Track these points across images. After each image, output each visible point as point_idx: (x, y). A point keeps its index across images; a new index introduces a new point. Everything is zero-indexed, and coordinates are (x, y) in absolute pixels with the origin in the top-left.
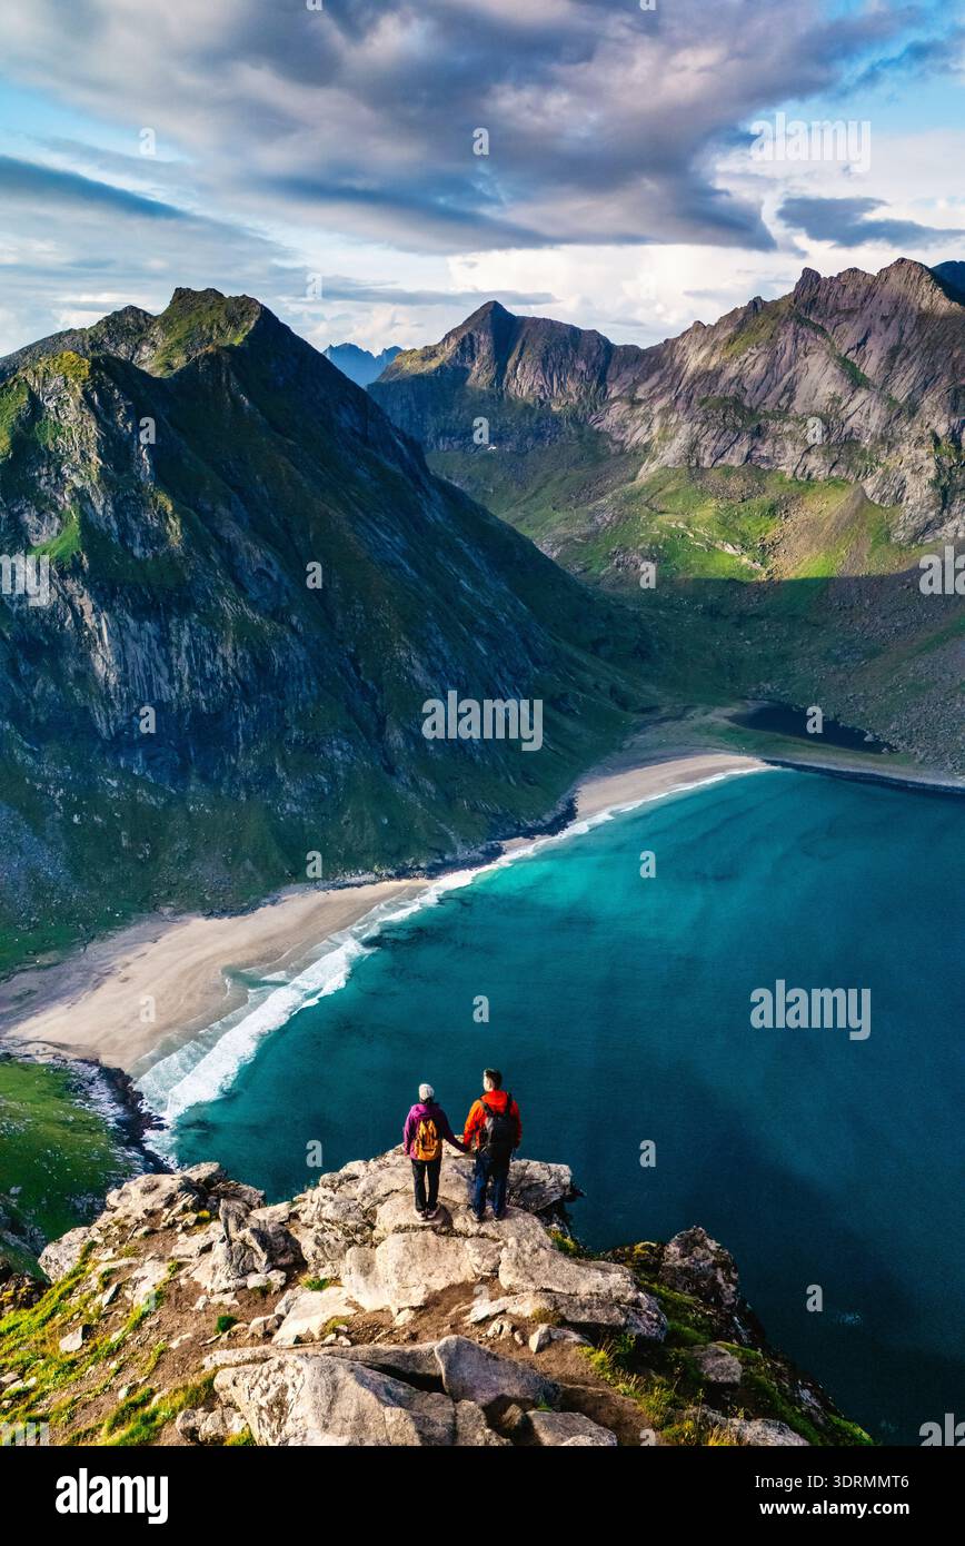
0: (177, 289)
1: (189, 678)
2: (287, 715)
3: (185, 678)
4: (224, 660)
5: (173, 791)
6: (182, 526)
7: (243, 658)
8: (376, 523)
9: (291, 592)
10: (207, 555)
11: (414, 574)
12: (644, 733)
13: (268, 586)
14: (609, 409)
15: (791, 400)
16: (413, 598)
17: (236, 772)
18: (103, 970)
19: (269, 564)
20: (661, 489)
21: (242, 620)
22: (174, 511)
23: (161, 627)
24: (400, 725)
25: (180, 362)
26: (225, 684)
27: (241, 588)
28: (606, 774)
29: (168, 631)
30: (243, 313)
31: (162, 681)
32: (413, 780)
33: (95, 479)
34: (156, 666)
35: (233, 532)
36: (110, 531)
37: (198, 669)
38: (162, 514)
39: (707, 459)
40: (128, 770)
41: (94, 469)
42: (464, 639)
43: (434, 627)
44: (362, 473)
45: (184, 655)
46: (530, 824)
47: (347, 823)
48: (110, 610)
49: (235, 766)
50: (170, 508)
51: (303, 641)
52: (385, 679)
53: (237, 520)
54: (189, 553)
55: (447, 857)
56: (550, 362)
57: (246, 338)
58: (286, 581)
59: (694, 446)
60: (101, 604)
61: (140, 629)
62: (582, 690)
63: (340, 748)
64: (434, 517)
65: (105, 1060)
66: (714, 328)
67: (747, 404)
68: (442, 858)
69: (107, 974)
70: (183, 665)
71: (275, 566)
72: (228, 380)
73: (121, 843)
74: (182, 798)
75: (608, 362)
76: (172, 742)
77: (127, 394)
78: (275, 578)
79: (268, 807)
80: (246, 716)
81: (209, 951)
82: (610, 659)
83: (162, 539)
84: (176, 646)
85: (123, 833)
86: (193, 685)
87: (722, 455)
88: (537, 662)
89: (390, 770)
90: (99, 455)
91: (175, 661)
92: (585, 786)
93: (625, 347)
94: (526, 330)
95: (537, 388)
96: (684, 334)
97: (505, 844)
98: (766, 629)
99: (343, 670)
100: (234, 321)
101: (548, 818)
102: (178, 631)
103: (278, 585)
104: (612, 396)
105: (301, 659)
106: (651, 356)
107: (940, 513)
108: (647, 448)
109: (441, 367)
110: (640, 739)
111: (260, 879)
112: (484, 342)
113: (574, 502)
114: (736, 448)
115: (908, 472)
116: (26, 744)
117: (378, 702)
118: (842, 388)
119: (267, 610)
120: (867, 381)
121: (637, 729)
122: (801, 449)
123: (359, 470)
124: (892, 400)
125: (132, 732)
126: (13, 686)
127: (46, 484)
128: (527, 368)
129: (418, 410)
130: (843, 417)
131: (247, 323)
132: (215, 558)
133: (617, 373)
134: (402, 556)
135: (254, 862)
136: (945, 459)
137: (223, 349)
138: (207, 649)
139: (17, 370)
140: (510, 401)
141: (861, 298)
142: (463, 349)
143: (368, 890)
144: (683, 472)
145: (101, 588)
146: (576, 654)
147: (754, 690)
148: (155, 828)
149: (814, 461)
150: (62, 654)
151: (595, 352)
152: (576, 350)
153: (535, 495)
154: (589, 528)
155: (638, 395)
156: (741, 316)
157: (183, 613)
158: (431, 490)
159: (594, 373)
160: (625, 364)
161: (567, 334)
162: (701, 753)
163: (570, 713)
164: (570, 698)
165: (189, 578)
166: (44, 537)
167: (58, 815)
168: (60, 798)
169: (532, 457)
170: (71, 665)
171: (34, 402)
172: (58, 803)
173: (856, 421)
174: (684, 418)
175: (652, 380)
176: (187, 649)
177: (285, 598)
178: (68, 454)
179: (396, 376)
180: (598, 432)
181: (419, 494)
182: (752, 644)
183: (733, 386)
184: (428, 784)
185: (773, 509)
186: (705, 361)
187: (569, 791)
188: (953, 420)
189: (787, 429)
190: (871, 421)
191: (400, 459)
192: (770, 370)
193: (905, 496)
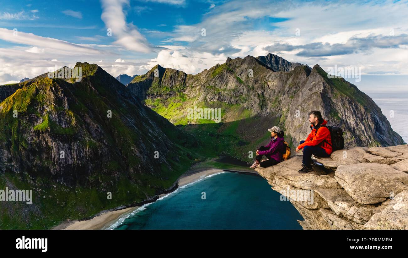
0: (77, 62)
1: (76, 158)
2: (102, 166)
3: (75, 158)
4: (86, 152)
5: (72, 187)
6: (75, 119)
7: (91, 152)
8: (127, 116)
9: (104, 134)
10: (82, 126)
11: (137, 129)
12: (195, 165)
13: (98, 133)
14: (186, 89)
15: (227, 86)
16: (136, 135)
19: (98, 128)
20: (198, 107)
21: (91, 142)
22: (73, 116)
23: (69, 145)
24: (132, 167)
26: (86, 159)
27: (91, 134)
28: (186, 176)
29: (71, 146)
30: (93, 68)
31: (69, 159)
32: (136, 180)
33: (53, 109)
34: (67, 155)
35: (89, 121)
36: (56, 121)
37: (79, 155)
38: (70, 117)
39: (209, 100)
40: (59, 183)
41: (53, 106)
42: (149, 144)
43: (141, 141)
44: (124, 105)
45: (75, 152)
46: (166, 190)
47: (118, 193)
48: (56, 141)
49: (88, 180)
50: (73, 115)
51: (107, 147)
52: (128, 155)
53: (90, 117)
54: (77, 126)
55: (144, 200)
56: (172, 78)
57: (94, 74)
58: (103, 132)
59: (206, 97)
60: (53, 140)
61: (63, 145)
62: (180, 155)
63: (116, 174)
64: (143, 114)
66: (209, 71)
67: (217, 87)
70: (75, 154)
71: (100, 128)
72: (89, 83)
73: (57, 202)
74: (74, 189)
75: (186, 78)
76: (71, 175)
77: (62, 87)
78: (100, 131)
79: (97, 190)
80: (91, 166)
82: (187, 147)
83: (70, 122)
84: (73, 149)
85: (57, 200)
86: (77, 159)
87: (212, 99)
88: (169, 149)
89: (130, 178)
90: (54, 103)
91: (73, 153)
92: (181, 179)
93: (189, 75)
94: (166, 71)
95: (169, 84)
96: (202, 72)
97: (160, 196)
98: (224, 139)
99: (118, 153)
100: (91, 70)
101: (171, 188)
102: (74, 146)
103: (101, 133)
104: (187, 86)
105: (106, 151)
106: (195, 77)
107: (261, 111)
108: (195, 97)
109: (146, 79)
110: (194, 167)
111: (95, 209)
113: (179, 110)
114: (215, 97)
115: (253, 102)
116: (31, 178)
117: (127, 161)
118: (238, 84)
119: (97, 139)
120: (243, 82)
121: (194, 164)
122: (229, 97)
123: (123, 104)
124: (249, 86)
125: (61, 173)
126: (28, 162)
127: (39, 110)
128: (167, 79)
129: (141, 89)
130: (238, 90)
131: (94, 70)
132: (84, 127)
133: (188, 81)
134: (134, 125)
135: (93, 205)
136: (261, 99)
137: (89, 76)
138: (81, 150)
139: (34, 82)
140: (163, 87)
141: (240, 64)
142: (151, 75)
143: (123, 210)
144: (204, 103)
145: (53, 136)
146: (179, 146)
147: (221, 153)
148: (66, 198)
149: (233, 100)
150: (42, 153)
151: (182, 76)
152: (178, 75)
153: (170, 108)
154: (182, 116)
155: (193, 86)
156: (215, 68)
157: (75, 141)
158: (142, 109)
159: (183, 81)
160: (190, 79)
161: (176, 72)
162: (209, 169)
163: (177, 161)
164: (177, 157)
165: (77, 132)
166: (38, 124)
167: (39, 196)
168: (40, 191)
169: (169, 100)
170: (44, 156)
171: (37, 90)
172: (39, 193)
173: (241, 91)
174: (203, 90)
175: (196, 82)
176: (76, 150)
177: (103, 136)
178: (46, 102)
179: (135, 82)
180: (184, 94)
181: (139, 109)
182: (221, 142)
183: (214, 83)
184: (140, 181)
185: (224, 111)
186: (207, 78)
187: (177, 181)
188: (262, 91)
189: (226, 93)
190: (244, 91)
191: (134, 101)
192: (222, 79)
193: (253, 107)
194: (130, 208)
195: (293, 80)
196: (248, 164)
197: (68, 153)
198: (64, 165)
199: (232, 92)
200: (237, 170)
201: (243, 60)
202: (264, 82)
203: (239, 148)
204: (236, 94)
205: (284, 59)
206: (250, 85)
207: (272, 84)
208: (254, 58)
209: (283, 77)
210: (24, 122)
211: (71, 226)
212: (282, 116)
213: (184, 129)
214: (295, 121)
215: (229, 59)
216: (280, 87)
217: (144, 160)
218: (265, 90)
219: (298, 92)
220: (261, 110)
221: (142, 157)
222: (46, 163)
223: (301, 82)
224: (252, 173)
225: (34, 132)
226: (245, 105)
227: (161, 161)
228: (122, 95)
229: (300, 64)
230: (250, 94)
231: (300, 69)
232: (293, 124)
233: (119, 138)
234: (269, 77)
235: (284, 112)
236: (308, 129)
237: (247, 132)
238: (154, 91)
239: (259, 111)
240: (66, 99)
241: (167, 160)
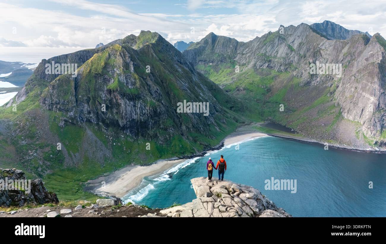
0: (141, 31)
2: (160, 122)
3: (139, 114)
4: (147, 110)
5: (135, 138)
6: (139, 81)
7: (151, 110)
8: (182, 81)
9: (162, 95)
10: (144, 88)
11: (190, 92)
12: (241, 128)
13: (157, 94)
14: (237, 56)
15: (277, 54)
16: (189, 97)
17: (149, 134)
18: (118, 177)
19: (158, 89)
20: (248, 74)
21: (151, 102)
23: (134, 103)
24: (185, 125)
25: (141, 46)
26: (147, 115)
27: (152, 95)
28: (231, 137)
29: (136, 104)
30: (155, 36)
31: (134, 114)
32: (187, 137)
33: (121, 72)
35: (150, 83)
36: (124, 82)
37: (141, 112)
38: (135, 79)
39: (258, 67)
40: (126, 133)
41: (122, 70)
45: (139, 109)
46: (213, 148)
47: (172, 146)
48: (124, 99)
50: (137, 78)
51: (164, 106)
53: (151, 80)
54: (141, 87)
55: (194, 154)
56: (224, 45)
57: (155, 41)
58: (161, 93)
59: (255, 65)
60: (121, 98)
61: (129, 103)
63: (172, 130)
64: (195, 79)
65: (117, 196)
66: (260, 38)
67: (267, 55)
68: (193, 155)
69: (119, 178)
70: (138, 111)
71: (159, 90)
72: (151, 50)
73: (124, 149)
74: (137, 140)
75: (237, 45)
76: (135, 128)
77: (129, 53)
78: (159, 93)
79: (156, 142)
80: (151, 122)
81: (141, 173)
82: (234, 111)
83: (135, 84)
84: (137, 107)
85: (124, 147)
86: (140, 115)
87: (262, 66)
88: (217, 111)
89: (182, 135)
90: (123, 66)
91: (136, 110)
92: (227, 140)
93: (241, 42)
94: (219, 38)
95: (221, 51)
96: (254, 39)
97: (207, 152)
98: (270, 105)
99: (173, 112)
100: (153, 38)
101: (217, 146)
102: (138, 104)
104: (238, 53)
105: (164, 110)
106: (247, 44)
108: (245, 64)
109: (200, 46)
110: (240, 129)
111: (153, 158)
112: (210, 41)
113: (228, 76)
114: (265, 65)
115: (303, 70)
116: (105, 128)
117: (180, 120)
118: (289, 51)
119: (157, 99)
120: (294, 50)
121: (239, 127)
122: (279, 65)
123: (179, 69)
125: (127, 125)
126: (102, 115)
127: (111, 72)
128: (219, 46)
129: (195, 56)
130: (289, 58)
131: (156, 38)
132: (146, 88)
133: (239, 48)
134: (187, 88)
137: (151, 44)
138: (144, 108)
139: (107, 48)
140: (215, 54)
141: (293, 31)
142: (205, 43)
143: (176, 161)
144: (253, 70)
145: (122, 95)
146: (227, 110)
147: (267, 118)
148: (131, 146)
149: (282, 68)
150: (113, 108)
151: (234, 43)
152: (230, 43)
153: (220, 74)
154: (231, 82)
155: (244, 53)
156: (266, 35)
157: (139, 100)
158: (195, 74)
159: (234, 48)
160: (241, 46)
161: (228, 39)
162: (253, 133)
163: (224, 123)
164: (224, 120)
165: (140, 93)
166: (110, 84)
167: (111, 143)
168: (111, 139)
169: (220, 66)
170: (115, 111)
171: (109, 55)
172: (111, 140)
173: (292, 59)
174: (253, 58)
175: (247, 49)
176: (139, 108)
177: (161, 97)
178: (116, 66)
179: (190, 48)
180: (235, 61)
181: (192, 75)
182: (267, 108)
183: (264, 51)
184: (191, 138)
185: (272, 78)
186: (258, 45)
187: (223, 140)
188: (314, 59)
189: (276, 60)
190: (295, 59)
191: (188, 67)
192: (273, 47)
193: (303, 76)
194: (182, 160)
195: (349, 49)
196: (292, 130)
197: (133, 110)
198: (129, 119)
199: (282, 60)
200: (281, 135)
201: (296, 27)
202: (316, 50)
203: (285, 115)
204: (286, 62)
205: (341, 27)
206: (302, 53)
207: (324, 52)
208: (308, 25)
209: (338, 45)
210: (100, 82)
211: (134, 169)
212: (333, 85)
213: (233, 94)
214: (347, 92)
216: (334, 56)
217: (195, 120)
218: (316, 59)
219: (353, 61)
220: (311, 78)
221: (194, 117)
222: (116, 117)
223: (358, 51)
224: (296, 139)
225: (107, 90)
226: (295, 73)
227: (209, 121)
228: (178, 61)
229: (359, 32)
230: (301, 62)
231: (357, 38)
232: (344, 94)
233: (175, 100)
234: (322, 45)
235: (335, 81)
236: (359, 100)
237: (294, 100)
238: (207, 57)
239: (309, 80)
240: (132, 63)
241: (215, 122)
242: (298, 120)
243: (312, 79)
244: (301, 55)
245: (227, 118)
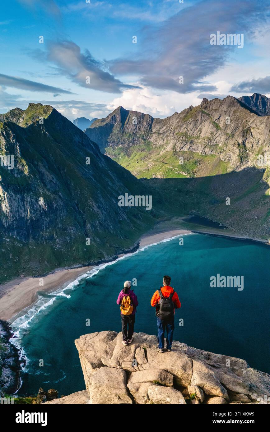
0: (30, 103)
2: (58, 221)
3: (29, 211)
4: (40, 205)
5: (25, 242)
6: (28, 168)
7: (45, 205)
8: (84, 167)
9: (60, 186)
10: (35, 176)
11: (95, 181)
12: (160, 224)
13: (53, 185)
14: (152, 136)
15: (200, 133)
16: (94, 188)
17: (43, 237)
19: (53, 178)
20: (166, 157)
21: (45, 194)
22: (26, 164)
23: (22, 196)
24: (90, 223)
25: (30, 123)
26: (40, 212)
27: (45, 185)
28: (148, 235)
29: (24, 197)
30: (48, 110)
31: (22, 211)
32: (93, 238)
34: (20, 207)
35: (43, 170)
37: (32, 208)
38: (23, 165)
39: (178, 149)
40: (12, 236)
42: (109, 199)
43: (100, 195)
44: (81, 153)
45: (28, 204)
46: (126, 250)
47: (74, 250)
48: (8, 192)
49: (42, 235)
51: (62, 200)
52: (86, 210)
53: (44, 166)
54: (30, 176)
57: (48, 117)
58: (58, 183)
59: (175, 146)
60: (5, 190)
61: (16, 197)
63: (73, 230)
64: (102, 165)
65: (2, 318)
66: (180, 114)
67: (189, 134)
68: (101, 260)
69: (4, 294)
70: (28, 207)
71: (55, 179)
72: (43, 128)
73: (10, 256)
74: (27, 244)
75: (152, 123)
76: (25, 228)
77: (13, 132)
78: (55, 182)
79: (52, 246)
80: (46, 221)
81: (33, 287)
83: (23, 172)
84: (26, 201)
85: (10, 254)
86: (31, 212)
87: (182, 148)
89: (87, 235)
90: (5, 149)
91: (26, 206)
92: (142, 239)
93: (157, 119)
94: (129, 114)
95: (133, 130)
96: (172, 116)
97: (119, 255)
98: (194, 195)
99: (73, 207)
100: (45, 112)
101: (131, 248)
102: (27, 197)
103: (56, 184)
104: (153, 132)
105: (62, 204)
106: (163, 121)
107: (240, 164)
108: (162, 146)
109: (106, 124)
110: (158, 226)
111: (49, 267)
112: (118, 117)
113: (143, 161)
114: (186, 146)
115: (231, 153)
117: (84, 216)
118: (214, 130)
119: (52, 191)
120: (220, 128)
121: (158, 223)
122: (203, 146)
124: (227, 134)
125: (13, 226)
128: (130, 124)
129: (100, 136)
130: (214, 138)
131: (49, 113)
132: (38, 177)
133: (155, 126)
134: (91, 176)
135: (48, 262)
136: (241, 149)
138: (35, 202)
140: (126, 133)
141: (218, 106)
142: (112, 119)
143: (80, 269)
144: (172, 153)
147: (190, 212)
148: (19, 252)
149: (207, 150)
151: (148, 120)
152: (143, 119)
153: (132, 159)
154: (146, 168)
155: (161, 132)
156: (187, 111)
157: (28, 192)
158: (102, 158)
159: (148, 126)
160: (157, 123)
161: (141, 115)
162: (175, 230)
163: (139, 219)
164: (139, 215)
165: (30, 183)
169: (132, 148)
173: (217, 139)
174: (172, 138)
175: (164, 128)
176: (29, 202)
177: (58, 188)
179: (94, 126)
180: (150, 142)
181: (98, 159)
182: (190, 200)
183: (185, 130)
184: (98, 239)
185: (196, 163)
186: (178, 122)
187: (138, 241)
188: (243, 139)
189: (199, 141)
190: (222, 139)
191: (92, 149)
192: (195, 125)
193: (231, 159)
194: (87, 267)
196: (221, 225)
197: (21, 205)
198: (16, 217)
199: (206, 141)
200: (207, 232)
201: (222, 101)
202: (246, 129)
203: (212, 207)
204: (211, 143)
206: (229, 131)
207: (255, 131)
208: (236, 98)
211: (24, 282)
212: (266, 170)
213: (148, 183)
215: (205, 100)
216: (266, 135)
217: (103, 216)
218: (246, 139)
220: (241, 162)
221: (101, 213)
224: (225, 236)
226: (221, 156)
227: (121, 217)
228: (79, 142)
230: (228, 143)
233: (76, 191)
234: (252, 123)
237: (222, 188)
238: (115, 138)
239: (238, 164)
240: (18, 145)
241: (128, 217)
242: (226, 213)
243: (242, 164)
244: (228, 134)
245: (143, 213)
